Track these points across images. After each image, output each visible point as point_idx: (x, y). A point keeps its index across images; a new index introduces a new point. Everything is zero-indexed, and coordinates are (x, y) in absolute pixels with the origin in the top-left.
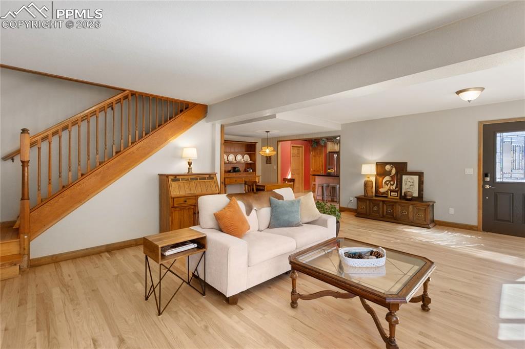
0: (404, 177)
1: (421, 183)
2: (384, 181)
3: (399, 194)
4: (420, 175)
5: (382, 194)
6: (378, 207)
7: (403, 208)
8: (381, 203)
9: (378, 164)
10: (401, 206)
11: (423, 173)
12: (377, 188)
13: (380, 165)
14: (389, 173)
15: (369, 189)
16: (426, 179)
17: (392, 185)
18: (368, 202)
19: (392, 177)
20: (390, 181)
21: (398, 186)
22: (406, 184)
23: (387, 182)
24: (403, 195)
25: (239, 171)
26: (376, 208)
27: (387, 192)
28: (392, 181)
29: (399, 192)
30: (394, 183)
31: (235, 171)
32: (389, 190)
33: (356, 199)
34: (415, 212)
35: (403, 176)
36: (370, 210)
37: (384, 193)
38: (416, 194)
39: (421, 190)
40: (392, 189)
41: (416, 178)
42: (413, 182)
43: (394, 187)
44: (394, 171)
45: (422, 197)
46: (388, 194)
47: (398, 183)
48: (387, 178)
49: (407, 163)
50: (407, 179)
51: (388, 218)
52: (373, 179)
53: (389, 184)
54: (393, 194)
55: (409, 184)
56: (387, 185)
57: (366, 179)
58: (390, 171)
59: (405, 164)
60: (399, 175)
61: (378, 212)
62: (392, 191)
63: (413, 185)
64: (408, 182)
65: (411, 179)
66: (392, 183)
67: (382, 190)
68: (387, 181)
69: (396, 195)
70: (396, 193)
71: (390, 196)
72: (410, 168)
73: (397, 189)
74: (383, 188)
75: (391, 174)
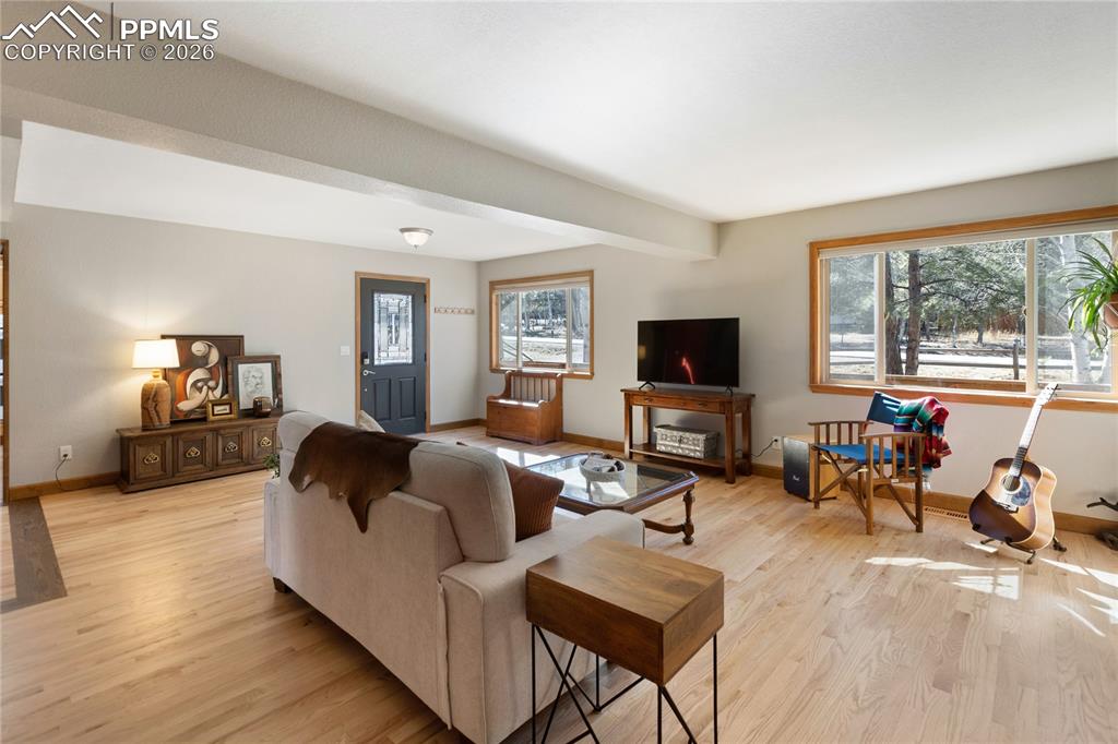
0: (242, 368)
3: (234, 408)
4: (275, 361)
5: (186, 415)
6: (202, 446)
7: (262, 434)
8: (209, 436)
10: (259, 431)
11: (278, 357)
13: (183, 341)
14: (201, 362)
17: (213, 389)
18: (169, 442)
19: (210, 370)
20: (205, 381)
22: (246, 384)
23: (200, 384)
26: (194, 451)
27: (201, 407)
28: (211, 379)
29: (233, 404)
30: (217, 384)
32: (206, 401)
35: (240, 366)
36: (175, 461)
37: (192, 411)
40: (211, 398)
41: (267, 368)
42: (261, 378)
43: (218, 393)
44: (214, 357)
46: (205, 413)
48: (198, 374)
49: (241, 336)
50: (249, 372)
51: (227, 467)
53: (205, 388)
54: (218, 409)
55: (254, 382)
56: (200, 390)
57: (145, 380)
58: (206, 357)
59: (238, 341)
63: (261, 383)
64: (250, 378)
65: (258, 370)
66: (212, 384)
68: (198, 381)
69: (228, 411)
70: (227, 407)
71: (214, 415)
72: (250, 348)
73: (225, 397)
74: (187, 399)
75: (207, 364)
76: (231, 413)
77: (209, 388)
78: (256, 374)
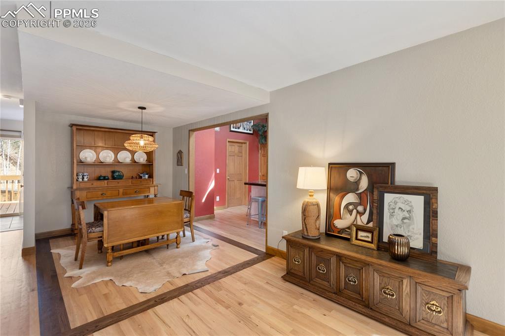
0: (389, 198)
1: (431, 214)
2: (344, 204)
3: (376, 238)
4: (429, 194)
5: (339, 232)
6: (328, 266)
7: (386, 280)
8: (333, 260)
9: (332, 166)
10: (382, 274)
11: (436, 189)
12: (330, 217)
13: (337, 168)
14: (353, 187)
15: (311, 221)
16: (443, 205)
17: (361, 214)
18: (307, 251)
19: (360, 196)
20: (355, 205)
21: (375, 217)
22: (392, 215)
23: (351, 207)
24: (385, 239)
25: (120, 177)
26: (323, 268)
27: (349, 228)
28: (360, 204)
29: (376, 233)
30: (365, 210)
31: (114, 178)
32: (353, 224)
33: (285, 242)
34: (419, 300)
35: (386, 195)
36: (310, 270)
37: (342, 230)
38: (418, 242)
39: (430, 232)
40: (359, 223)
41: (418, 202)
42: (409, 212)
43: (365, 218)
44: (364, 183)
45: (436, 253)
46: (350, 234)
47: (375, 211)
48: (350, 198)
49: (393, 164)
50: (396, 203)
51: (350, 299)
52: (322, 199)
53: (355, 211)
54: (361, 234)
55: (400, 215)
56: (351, 212)
57: (307, 199)
58: (357, 183)
59: (389, 168)
60: (376, 193)
61: (326, 277)
62: (359, 229)
63: (409, 218)
64: (397, 210)
65: (406, 202)
66: (360, 208)
67: (339, 224)
68: (350, 204)
69: (370, 240)
70: (370, 235)
71: (357, 239)
72: (401, 177)
73: (371, 225)
74: (341, 218)
75: (358, 189)
76: (371, 242)
77: (358, 212)
78: (403, 206)
